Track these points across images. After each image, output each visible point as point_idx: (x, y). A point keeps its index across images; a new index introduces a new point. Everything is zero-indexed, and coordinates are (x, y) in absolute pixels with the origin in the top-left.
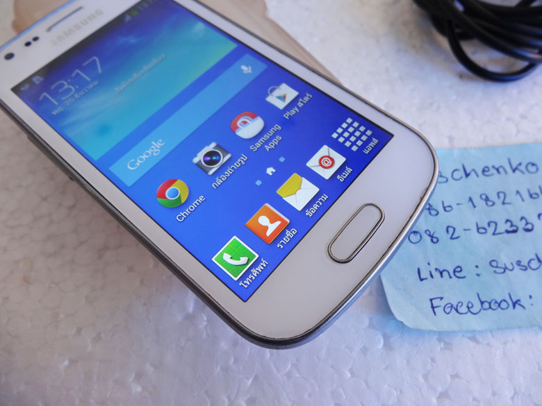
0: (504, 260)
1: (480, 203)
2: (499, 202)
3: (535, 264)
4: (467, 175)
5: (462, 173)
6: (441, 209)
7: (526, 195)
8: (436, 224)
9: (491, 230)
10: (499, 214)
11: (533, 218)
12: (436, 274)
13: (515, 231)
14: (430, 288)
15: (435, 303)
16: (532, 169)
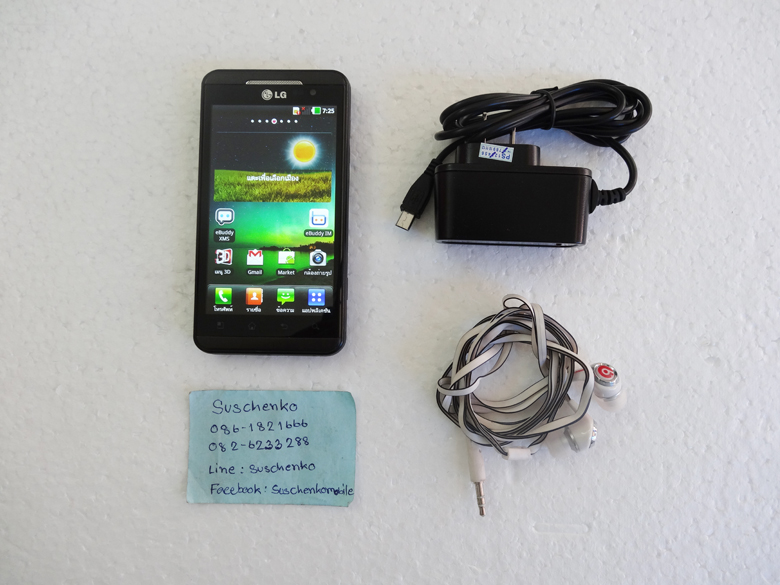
0: (259, 465)
1: (255, 427)
2: (267, 428)
3: (274, 469)
4: (253, 409)
5: (250, 407)
6: (232, 431)
7: (284, 426)
8: (226, 440)
9: (257, 446)
10: (265, 436)
11: (283, 441)
12: (220, 470)
13: (270, 448)
14: (213, 478)
15: (214, 487)
16: (293, 408)
